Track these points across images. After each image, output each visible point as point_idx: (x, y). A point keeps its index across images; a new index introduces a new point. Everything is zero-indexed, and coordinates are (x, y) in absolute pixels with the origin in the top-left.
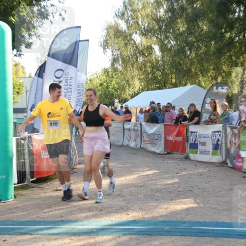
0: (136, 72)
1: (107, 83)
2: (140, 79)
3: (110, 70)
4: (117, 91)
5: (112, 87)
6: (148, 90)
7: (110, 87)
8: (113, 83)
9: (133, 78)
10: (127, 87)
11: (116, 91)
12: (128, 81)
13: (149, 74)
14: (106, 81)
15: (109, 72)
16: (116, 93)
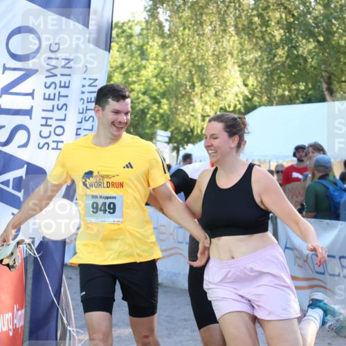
0: (232, 41)
1: (125, 73)
2: (243, 64)
3: (137, 30)
4: (159, 103)
5: (142, 88)
6: (270, 103)
7: (136, 87)
8: (148, 73)
9: (219, 58)
10: (198, 89)
11: (155, 100)
12: (200, 69)
13: (277, 46)
14: (122, 66)
15: (131, 36)
16: (155, 107)
